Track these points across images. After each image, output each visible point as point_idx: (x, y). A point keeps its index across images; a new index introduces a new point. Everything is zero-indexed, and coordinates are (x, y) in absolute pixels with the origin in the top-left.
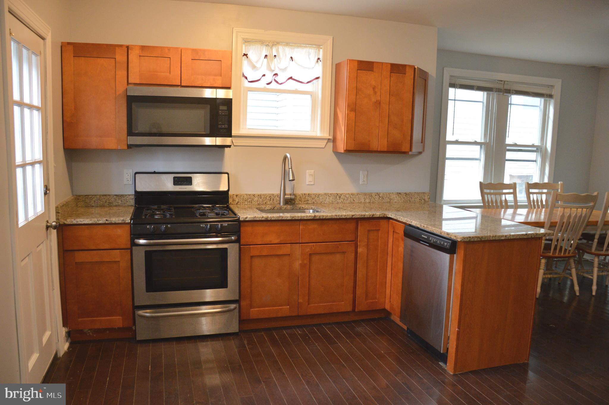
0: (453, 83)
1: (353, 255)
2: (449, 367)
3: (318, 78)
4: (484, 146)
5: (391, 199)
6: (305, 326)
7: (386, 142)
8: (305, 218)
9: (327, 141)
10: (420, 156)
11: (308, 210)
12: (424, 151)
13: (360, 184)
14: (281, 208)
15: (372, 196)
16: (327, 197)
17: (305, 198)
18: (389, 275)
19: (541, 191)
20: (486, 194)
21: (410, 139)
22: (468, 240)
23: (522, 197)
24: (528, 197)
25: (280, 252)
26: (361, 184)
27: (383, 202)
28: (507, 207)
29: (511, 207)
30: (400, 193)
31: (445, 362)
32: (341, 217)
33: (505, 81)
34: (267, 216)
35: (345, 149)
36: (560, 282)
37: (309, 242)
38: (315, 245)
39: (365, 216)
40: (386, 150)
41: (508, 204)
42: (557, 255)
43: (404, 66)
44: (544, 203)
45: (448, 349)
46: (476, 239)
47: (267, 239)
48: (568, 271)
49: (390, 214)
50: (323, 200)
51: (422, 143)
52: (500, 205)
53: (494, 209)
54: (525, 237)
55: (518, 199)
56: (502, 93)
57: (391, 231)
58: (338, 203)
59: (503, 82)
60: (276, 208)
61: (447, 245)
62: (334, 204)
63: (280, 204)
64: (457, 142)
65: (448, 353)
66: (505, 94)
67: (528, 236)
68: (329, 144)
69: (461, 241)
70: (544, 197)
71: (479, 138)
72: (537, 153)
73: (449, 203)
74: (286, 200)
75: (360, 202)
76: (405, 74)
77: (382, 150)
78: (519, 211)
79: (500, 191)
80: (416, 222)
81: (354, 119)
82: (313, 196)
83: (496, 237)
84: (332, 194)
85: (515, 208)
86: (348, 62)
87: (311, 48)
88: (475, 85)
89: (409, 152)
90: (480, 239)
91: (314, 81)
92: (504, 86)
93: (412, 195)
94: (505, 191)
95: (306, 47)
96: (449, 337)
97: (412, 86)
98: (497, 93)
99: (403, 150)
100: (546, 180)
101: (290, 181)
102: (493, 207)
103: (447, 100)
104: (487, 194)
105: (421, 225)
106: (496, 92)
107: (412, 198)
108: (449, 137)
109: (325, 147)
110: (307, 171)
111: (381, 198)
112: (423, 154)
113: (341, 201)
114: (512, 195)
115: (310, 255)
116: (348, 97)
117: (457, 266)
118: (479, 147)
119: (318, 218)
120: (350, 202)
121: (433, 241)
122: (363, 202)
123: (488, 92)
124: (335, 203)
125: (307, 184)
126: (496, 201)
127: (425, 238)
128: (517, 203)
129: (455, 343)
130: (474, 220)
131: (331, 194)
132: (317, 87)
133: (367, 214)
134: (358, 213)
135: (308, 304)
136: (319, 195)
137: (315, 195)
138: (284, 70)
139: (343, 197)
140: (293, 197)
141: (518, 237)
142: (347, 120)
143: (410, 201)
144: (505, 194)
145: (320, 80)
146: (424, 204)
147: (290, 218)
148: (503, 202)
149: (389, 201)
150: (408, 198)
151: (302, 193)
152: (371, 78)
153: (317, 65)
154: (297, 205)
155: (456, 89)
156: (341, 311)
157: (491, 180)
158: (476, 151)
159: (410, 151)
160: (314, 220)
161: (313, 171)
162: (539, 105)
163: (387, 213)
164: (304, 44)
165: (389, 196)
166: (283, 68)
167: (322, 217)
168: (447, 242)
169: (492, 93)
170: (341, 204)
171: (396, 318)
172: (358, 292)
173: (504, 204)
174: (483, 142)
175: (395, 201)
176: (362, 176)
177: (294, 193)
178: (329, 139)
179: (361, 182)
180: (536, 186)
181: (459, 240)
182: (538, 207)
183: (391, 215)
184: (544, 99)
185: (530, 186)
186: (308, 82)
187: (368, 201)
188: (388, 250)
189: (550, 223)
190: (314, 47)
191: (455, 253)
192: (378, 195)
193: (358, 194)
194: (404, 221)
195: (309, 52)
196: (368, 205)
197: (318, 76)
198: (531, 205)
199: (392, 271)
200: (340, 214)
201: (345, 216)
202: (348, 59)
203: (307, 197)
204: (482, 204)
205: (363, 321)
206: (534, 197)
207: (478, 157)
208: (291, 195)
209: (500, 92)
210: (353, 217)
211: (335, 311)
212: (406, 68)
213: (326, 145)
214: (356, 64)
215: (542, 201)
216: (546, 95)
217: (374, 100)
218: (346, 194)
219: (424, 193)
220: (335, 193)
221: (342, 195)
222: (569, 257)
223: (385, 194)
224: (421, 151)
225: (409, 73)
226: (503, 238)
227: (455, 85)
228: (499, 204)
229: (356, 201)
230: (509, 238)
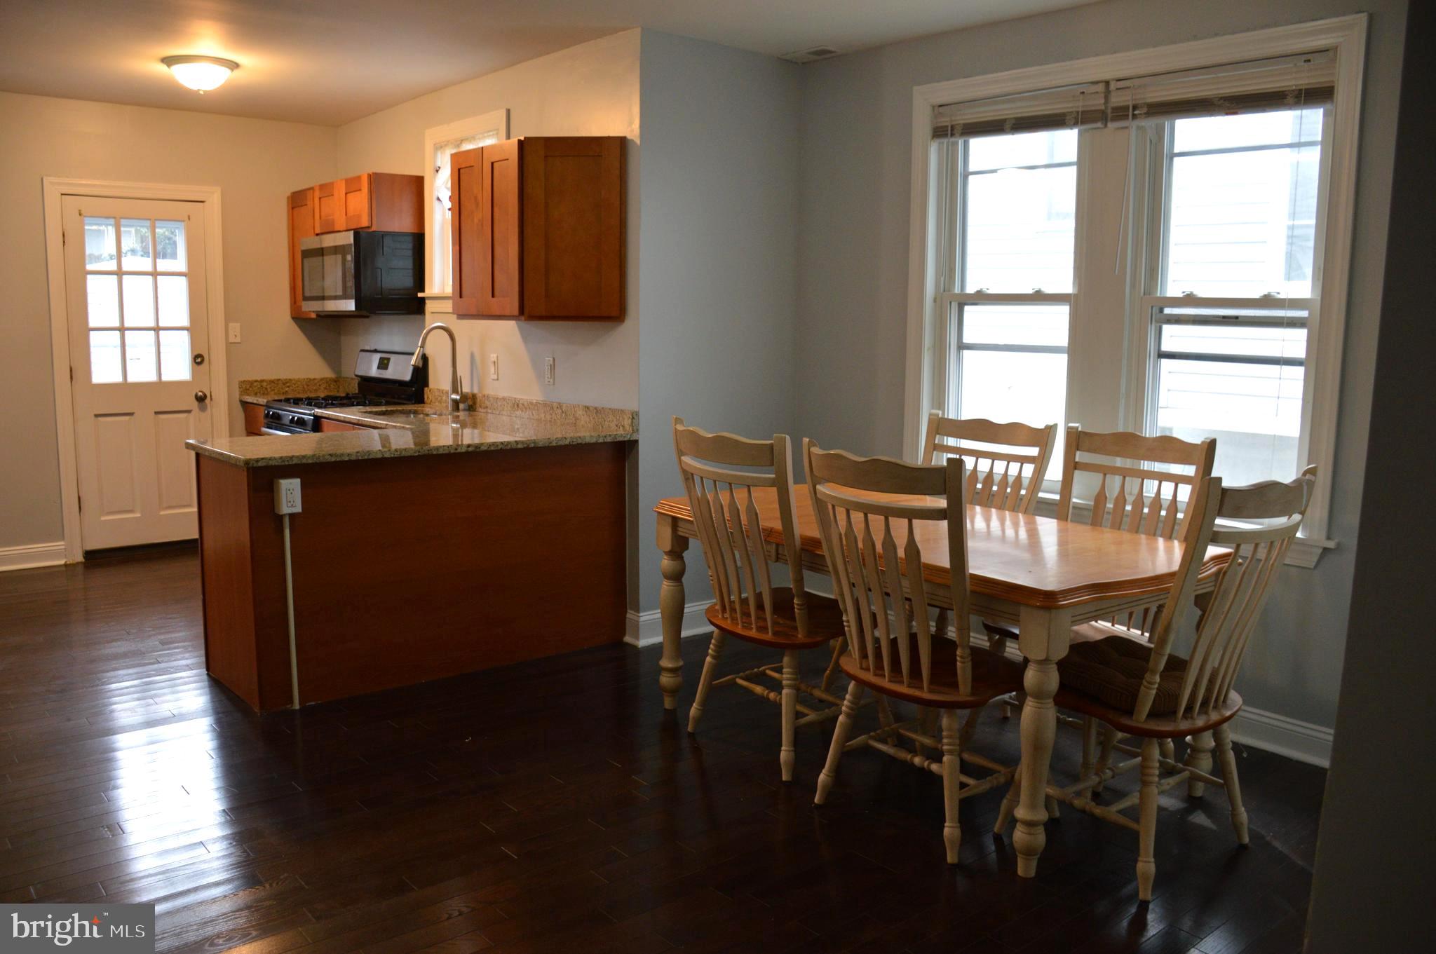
0: (944, 124)
12: (624, 315)
13: (546, 382)
16: (504, 403)
17: (484, 402)
21: (518, 289)
26: (547, 385)
30: (588, 408)
33: (1107, 83)
56: (1100, 124)
58: (514, 416)
59: (1101, 85)
62: (510, 417)
66: (1113, 124)
72: (1298, 330)
76: (509, 159)
92: (1107, 100)
98: (1083, 127)
110: (491, 355)
111: (564, 413)
112: (627, 323)
113: (518, 414)
120: (528, 416)
125: (491, 377)
131: (510, 399)
139: (523, 407)
152: (472, 180)
161: (496, 355)
170: (518, 419)
174: (1069, 292)
175: (583, 423)
176: (546, 365)
187: (548, 419)
193: (537, 402)
204: (1057, 497)
218: (527, 402)
220: (514, 399)
221: (520, 402)
223: (568, 406)
227: (947, 130)
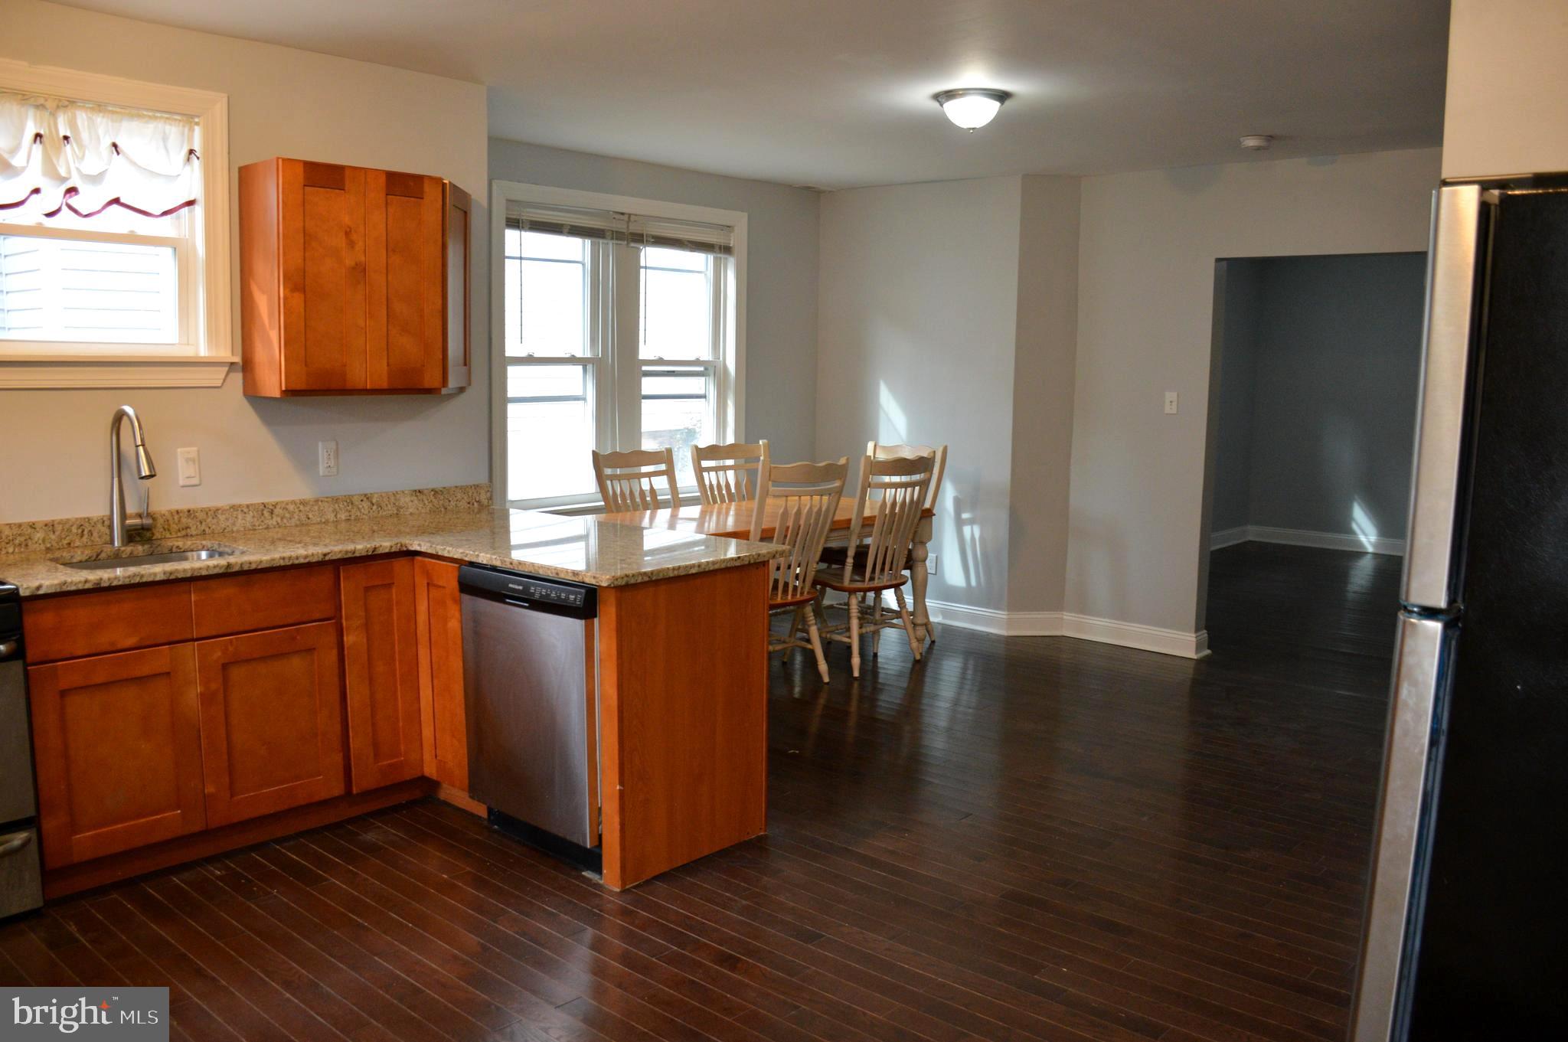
0: (515, 217)
1: (333, 656)
2: (610, 878)
3: (190, 203)
4: (591, 365)
5: (399, 508)
6: (228, 855)
7: (386, 368)
8: (204, 573)
9: (226, 369)
10: (464, 396)
11: (194, 553)
12: (470, 384)
13: (321, 473)
14: (118, 555)
15: (352, 504)
16: (237, 515)
17: (179, 521)
18: (426, 694)
19: (721, 463)
20: (608, 479)
21: (441, 357)
22: (624, 583)
23: (686, 478)
24: (700, 480)
25: (145, 670)
26: (323, 476)
27: (382, 517)
28: (658, 505)
29: (664, 504)
30: (419, 491)
31: (598, 870)
32: (296, 562)
33: (630, 215)
34: (98, 577)
35: (284, 389)
36: (785, 660)
37: (220, 633)
38: (234, 640)
39: (354, 553)
40: (385, 385)
41: (659, 498)
42: (779, 600)
43: (419, 179)
44: (733, 491)
45: (600, 837)
46: (640, 578)
47: (103, 640)
48: (800, 635)
49: (416, 542)
50: (228, 524)
51: (465, 365)
52: (640, 503)
53: (629, 513)
54: (738, 564)
55: (679, 485)
56: (626, 242)
57: (421, 582)
58: (267, 528)
59: (626, 218)
60: (103, 555)
61: (575, 599)
62: (258, 531)
63: (112, 542)
64: (530, 360)
65: (603, 846)
66: (632, 245)
67: (743, 560)
68: (232, 375)
69: (608, 587)
70: (731, 474)
71: (582, 350)
72: (707, 378)
73: (525, 505)
74: (128, 531)
75: (323, 520)
76: (422, 198)
77: (377, 387)
78: (685, 512)
79: (635, 470)
80: (488, 556)
81: (302, 310)
82: (201, 516)
83: (680, 571)
84: (252, 505)
85: (675, 507)
86: (278, 165)
87: (167, 121)
88: (564, 223)
89: (440, 389)
90: (649, 577)
91: (183, 209)
92: (628, 227)
93: (449, 493)
94: (645, 469)
95: (156, 118)
96: (600, 809)
97: (440, 228)
98: (615, 242)
99: (427, 385)
100: (730, 439)
101: (143, 478)
102: (628, 510)
103: (503, 258)
104: (612, 478)
105: (503, 562)
106: (612, 239)
107: (450, 501)
108: (512, 349)
109: (223, 384)
110: (179, 450)
111: (375, 507)
112: (469, 392)
113: (275, 523)
114: (665, 478)
115: (225, 667)
116: (284, 253)
117: (605, 644)
118: (580, 368)
119: (237, 568)
120: (298, 523)
121: (541, 594)
122: (332, 520)
123: (594, 240)
124: (261, 527)
125: (181, 483)
126: (631, 493)
127: (519, 590)
128: (678, 494)
129: (617, 820)
130: (582, 544)
131: (248, 506)
132: (194, 227)
133: (359, 547)
134: (337, 548)
135: (232, 796)
136: (216, 512)
137: (206, 511)
138: (96, 179)
139: (281, 511)
140: (147, 521)
141: (723, 566)
142: (285, 313)
143: (446, 509)
144: (649, 475)
145: (199, 210)
146: (479, 512)
147: (162, 575)
148: (648, 494)
149: (395, 512)
150: (441, 502)
151: (168, 508)
152: (339, 207)
153: (188, 168)
154: (163, 543)
155: (523, 233)
156: (317, 798)
157: (614, 445)
158: (573, 379)
159: (444, 387)
160: (228, 576)
161: (195, 449)
162: (703, 269)
163: (407, 542)
164: (148, 110)
165: (396, 500)
166: (95, 174)
167: (248, 565)
168: (576, 593)
169: (603, 243)
170: (277, 529)
171: (457, 795)
172: (355, 743)
173: (648, 499)
174: (589, 356)
175: (411, 510)
176: (323, 451)
177: (149, 511)
178: (232, 364)
179: (322, 470)
180: (712, 452)
181: (604, 584)
182: (723, 501)
183: (419, 545)
184: (715, 255)
185: (701, 454)
186: (165, 213)
187: (343, 517)
188: (418, 632)
189: (759, 533)
190: (176, 120)
191: (596, 617)
192: (368, 498)
193: (317, 501)
194: (455, 557)
195: (164, 133)
196: (343, 526)
197: (192, 199)
198: (708, 497)
199: (435, 682)
200: (293, 554)
201: (306, 557)
202: (278, 158)
203: (184, 520)
204: (603, 503)
205: (373, 814)
206: (710, 478)
207: (579, 392)
208: (140, 516)
209: (621, 240)
210: (327, 558)
211: (303, 803)
212: (423, 183)
213: (224, 380)
214: (300, 169)
215: (728, 485)
216: (717, 248)
217: (349, 262)
218: (287, 504)
219: (477, 487)
220: (258, 504)
221: (278, 507)
222: (801, 604)
223: (383, 495)
224: (463, 385)
225: (432, 194)
226: (693, 571)
227: (519, 223)
228: (638, 500)
229: (315, 519)
230: (707, 570)
